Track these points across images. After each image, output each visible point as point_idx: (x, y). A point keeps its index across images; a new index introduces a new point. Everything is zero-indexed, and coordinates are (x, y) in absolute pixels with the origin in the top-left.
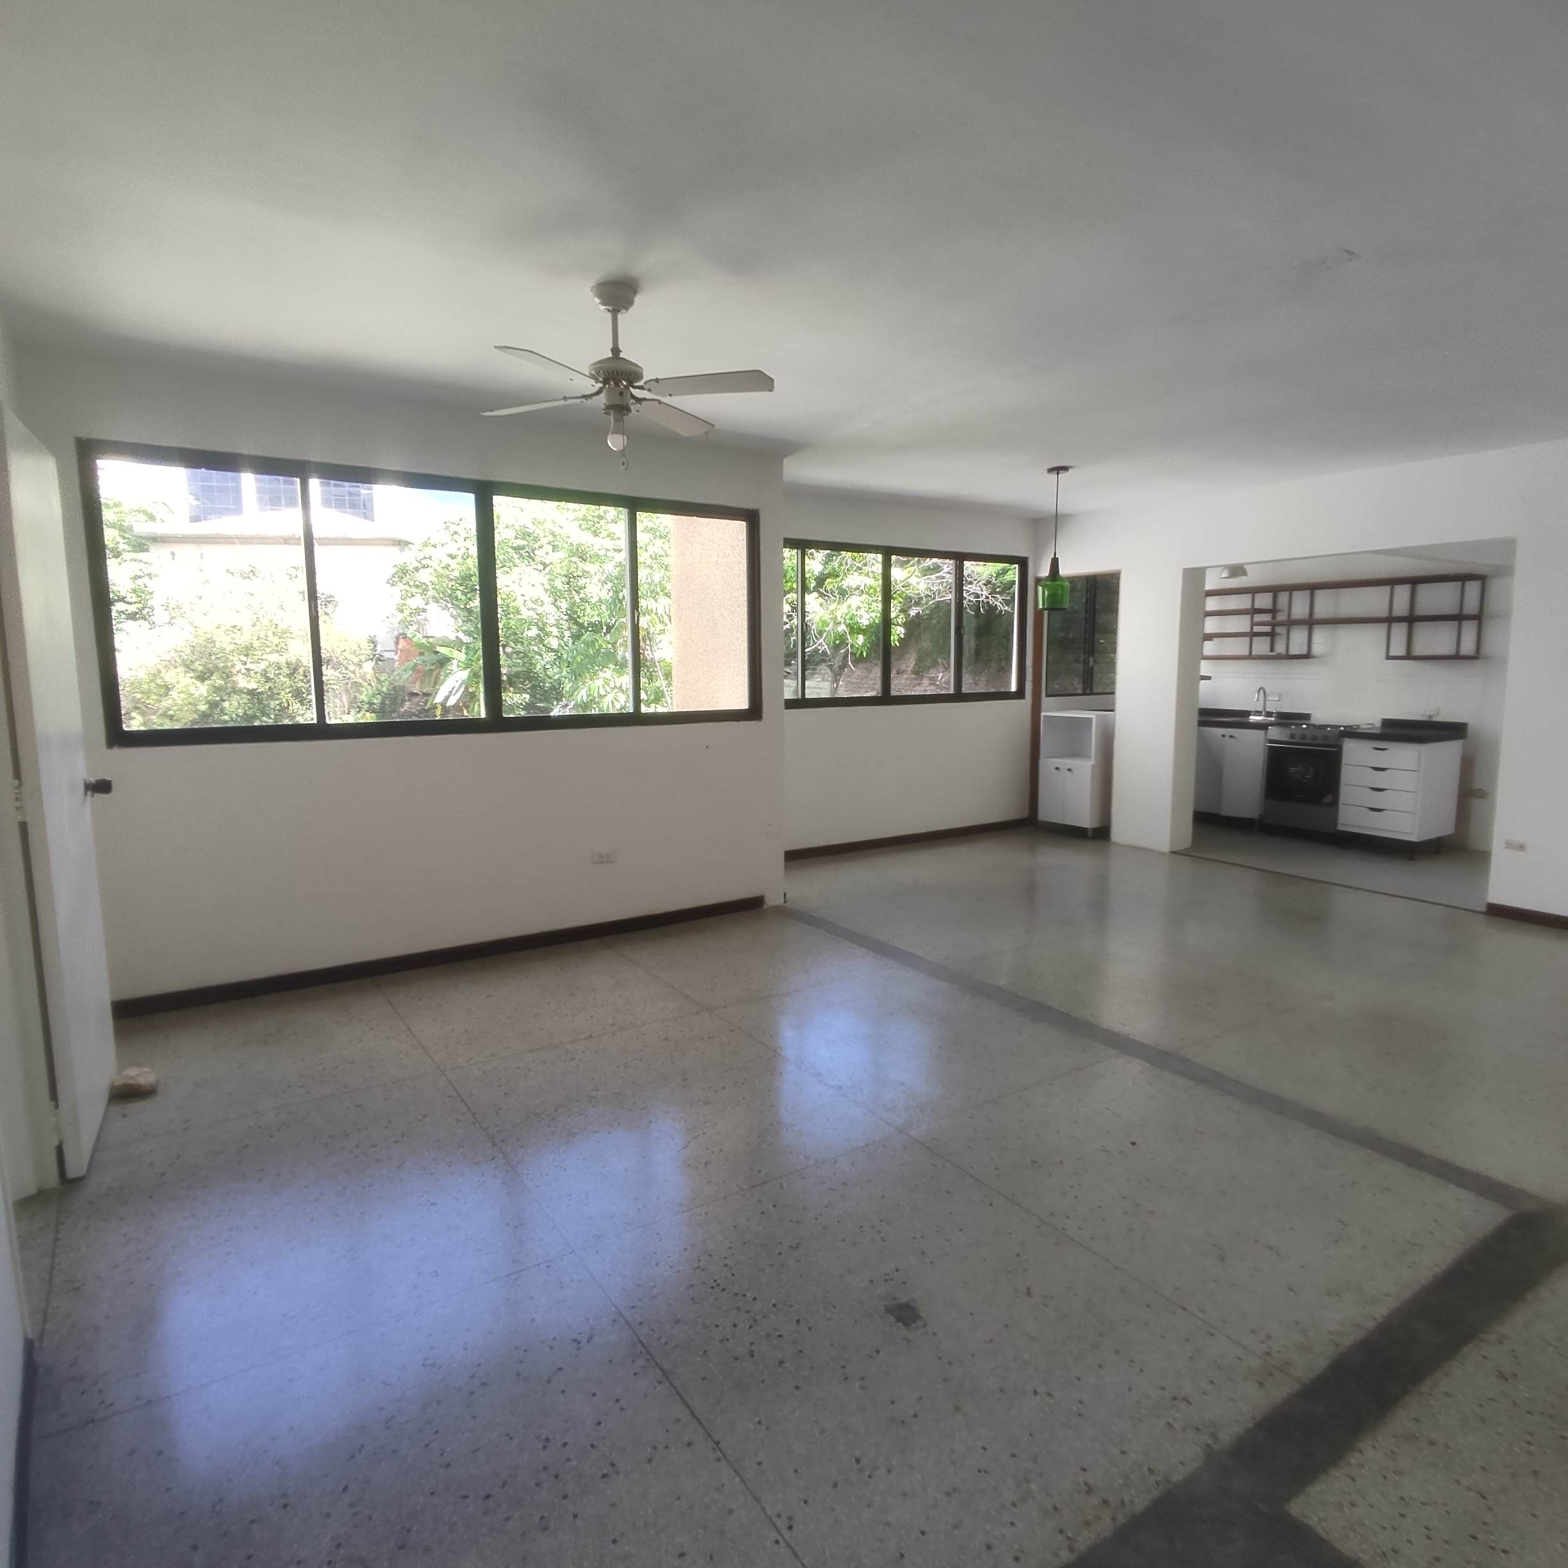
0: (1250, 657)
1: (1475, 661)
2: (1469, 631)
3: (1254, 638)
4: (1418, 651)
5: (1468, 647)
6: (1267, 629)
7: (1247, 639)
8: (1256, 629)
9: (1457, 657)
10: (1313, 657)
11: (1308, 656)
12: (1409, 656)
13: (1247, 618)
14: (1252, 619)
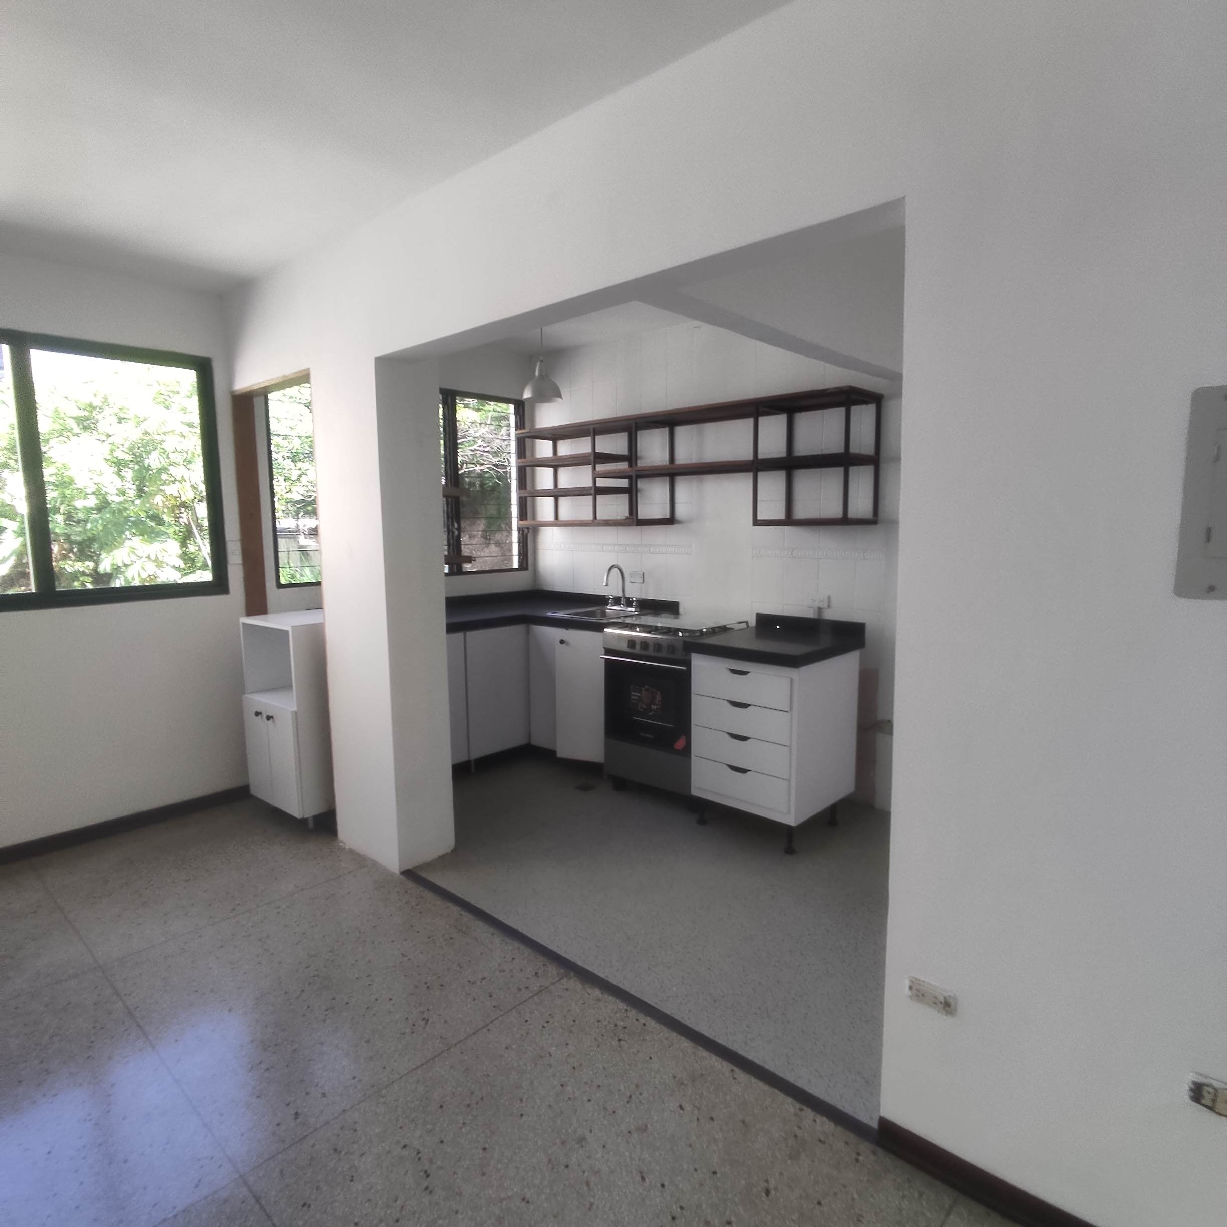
0: (595, 522)
1: (872, 527)
2: (861, 480)
3: (598, 497)
4: (800, 513)
5: (861, 505)
6: (623, 483)
7: (590, 499)
8: (601, 482)
9: (845, 521)
10: (679, 522)
11: (671, 521)
12: (790, 520)
13: (588, 469)
14: (594, 468)
